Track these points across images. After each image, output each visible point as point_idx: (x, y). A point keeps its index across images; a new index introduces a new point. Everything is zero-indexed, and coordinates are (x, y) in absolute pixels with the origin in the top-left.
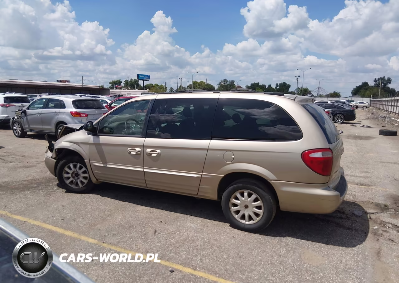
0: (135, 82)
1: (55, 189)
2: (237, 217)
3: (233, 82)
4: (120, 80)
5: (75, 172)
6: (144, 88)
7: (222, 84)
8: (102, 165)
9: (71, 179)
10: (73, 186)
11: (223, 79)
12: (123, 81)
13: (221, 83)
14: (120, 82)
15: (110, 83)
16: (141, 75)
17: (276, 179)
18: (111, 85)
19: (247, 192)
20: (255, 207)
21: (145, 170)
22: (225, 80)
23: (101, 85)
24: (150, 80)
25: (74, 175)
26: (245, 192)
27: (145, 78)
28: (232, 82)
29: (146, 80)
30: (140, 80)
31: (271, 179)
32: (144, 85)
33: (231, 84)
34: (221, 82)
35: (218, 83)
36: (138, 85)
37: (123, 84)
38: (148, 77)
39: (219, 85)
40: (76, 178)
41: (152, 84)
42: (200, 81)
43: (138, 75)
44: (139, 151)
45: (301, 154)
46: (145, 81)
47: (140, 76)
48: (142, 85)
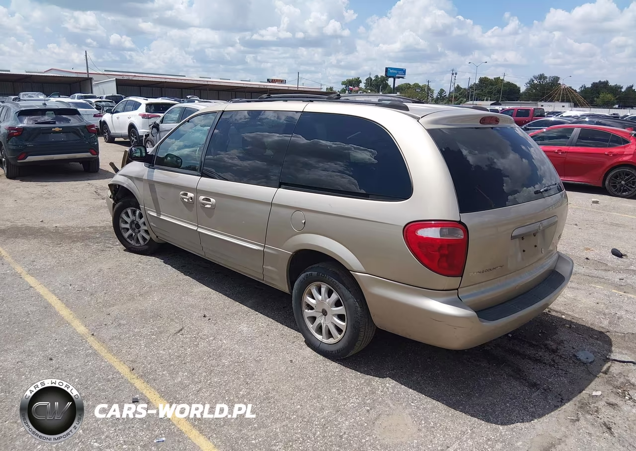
0: (382, 81)
1: (117, 243)
2: (312, 327)
3: (557, 79)
4: (359, 78)
5: (135, 222)
6: (394, 91)
7: (536, 82)
8: (156, 216)
9: (130, 232)
10: (133, 242)
11: (537, 74)
12: (364, 80)
13: (533, 81)
14: (357, 82)
15: (343, 83)
16: (392, 69)
17: (363, 269)
18: (344, 86)
19: (325, 286)
20: (335, 314)
21: (200, 230)
22: (541, 75)
23: (329, 87)
24: (406, 76)
25: (134, 226)
26: (322, 286)
27: (398, 73)
28: (554, 78)
29: (399, 78)
30: (390, 77)
31: (355, 269)
32: (396, 86)
33: (552, 83)
34: (534, 79)
35: (528, 81)
36: (386, 86)
37: (362, 85)
38: (403, 71)
39: (529, 85)
40: (137, 230)
41: (409, 84)
42: (495, 79)
43: (387, 69)
44: (191, 198)
45: (403, 228)
46: (396, 80)
47: (390, 71)
48: (392, 86)
